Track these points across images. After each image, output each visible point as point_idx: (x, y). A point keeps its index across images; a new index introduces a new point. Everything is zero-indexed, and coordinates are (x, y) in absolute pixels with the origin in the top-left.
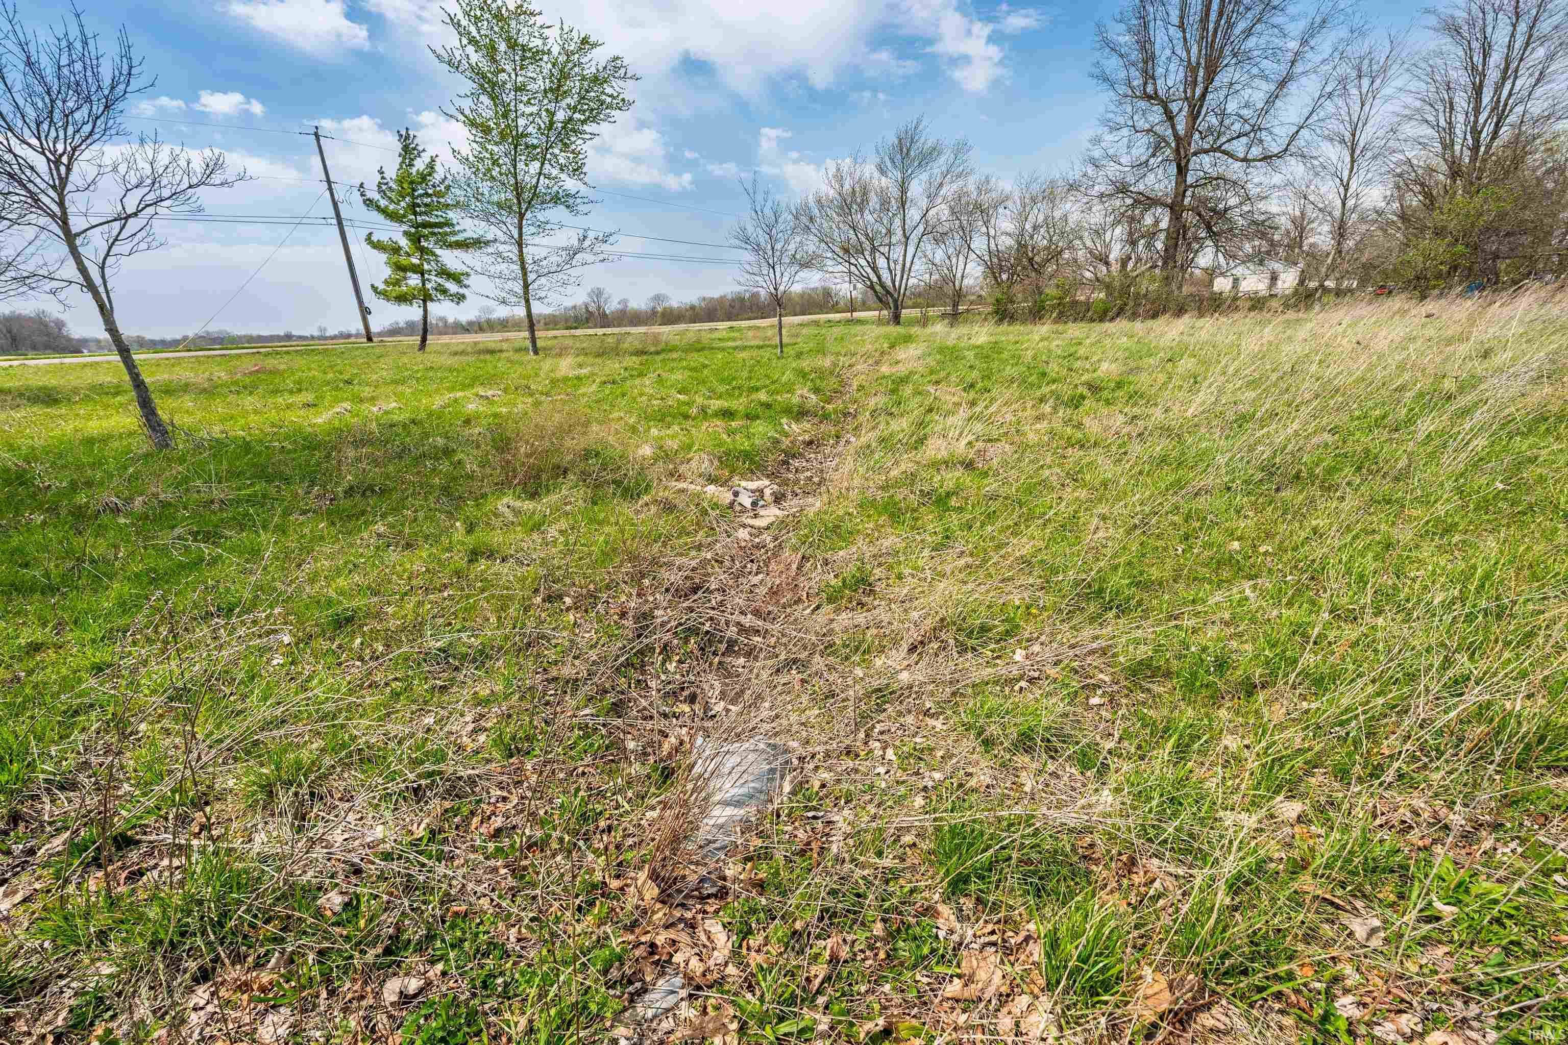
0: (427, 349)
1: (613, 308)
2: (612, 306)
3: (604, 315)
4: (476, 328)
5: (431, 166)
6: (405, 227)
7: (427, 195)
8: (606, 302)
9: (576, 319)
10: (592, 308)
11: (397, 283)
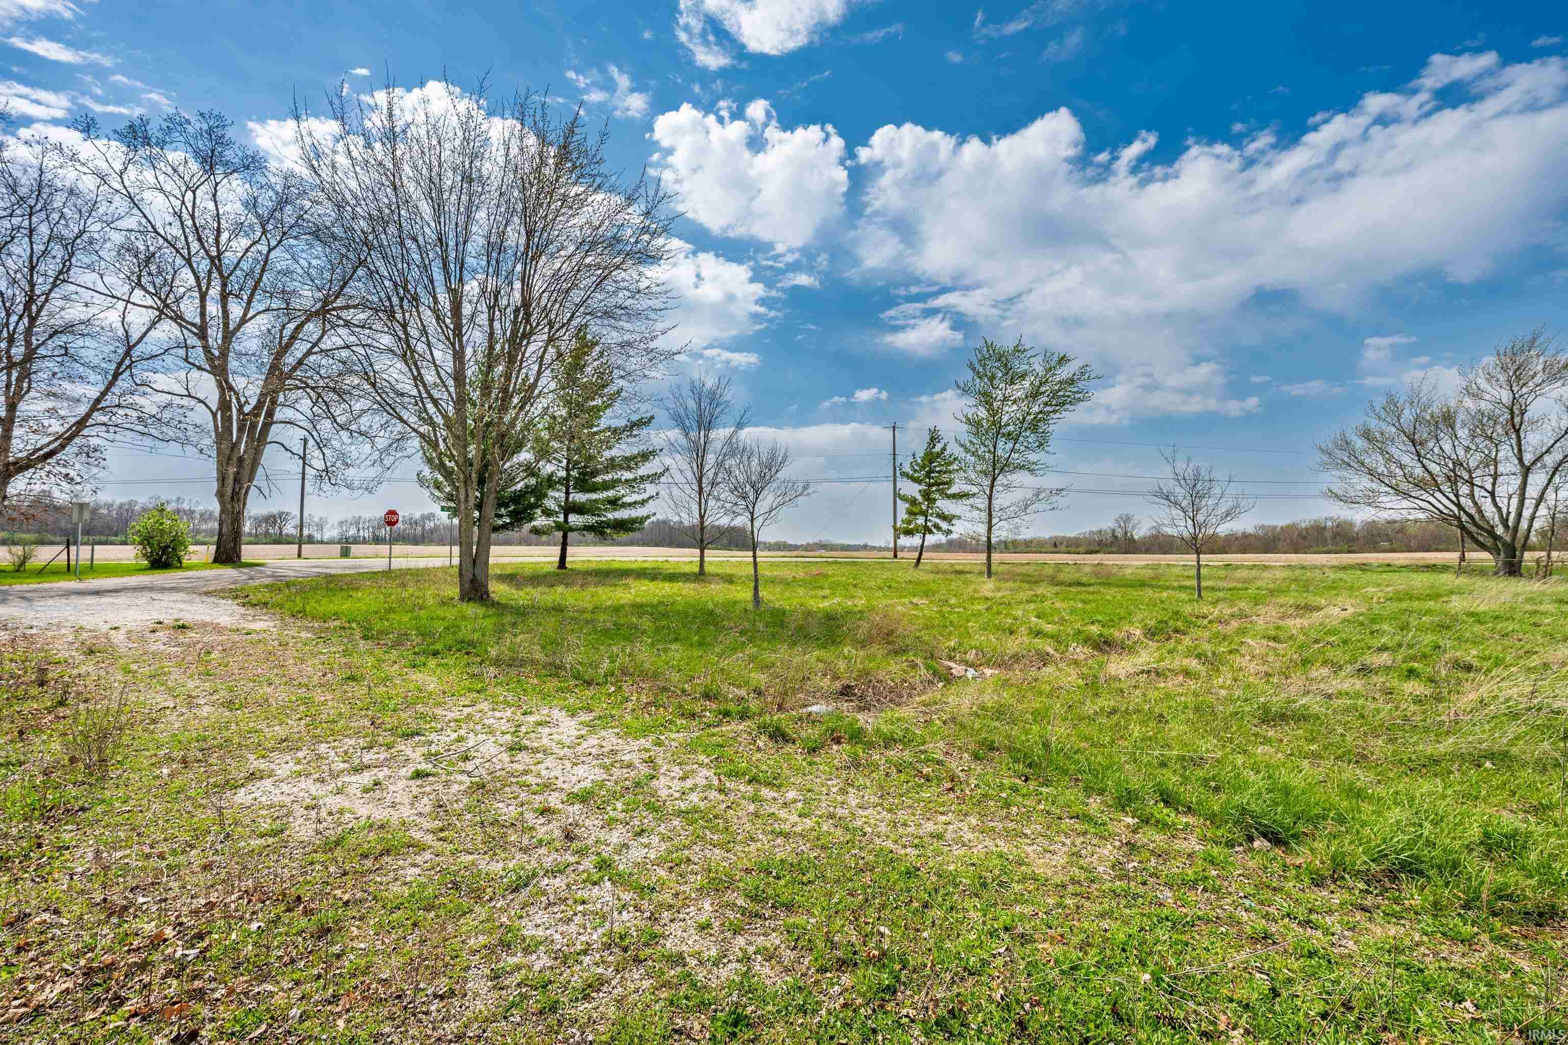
0: (921, 566)
1: (1141, 534)
2: (1140, 533)
3: (1132, 540)
4: (1003, 546)
5: (944, 449)
6: (921, 487)
7: (940, 465)
8: (1133, 528)
9: (1100, 543)
10: (1119, 533)
11: (909, 522)
